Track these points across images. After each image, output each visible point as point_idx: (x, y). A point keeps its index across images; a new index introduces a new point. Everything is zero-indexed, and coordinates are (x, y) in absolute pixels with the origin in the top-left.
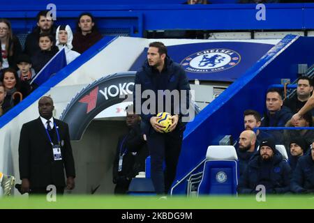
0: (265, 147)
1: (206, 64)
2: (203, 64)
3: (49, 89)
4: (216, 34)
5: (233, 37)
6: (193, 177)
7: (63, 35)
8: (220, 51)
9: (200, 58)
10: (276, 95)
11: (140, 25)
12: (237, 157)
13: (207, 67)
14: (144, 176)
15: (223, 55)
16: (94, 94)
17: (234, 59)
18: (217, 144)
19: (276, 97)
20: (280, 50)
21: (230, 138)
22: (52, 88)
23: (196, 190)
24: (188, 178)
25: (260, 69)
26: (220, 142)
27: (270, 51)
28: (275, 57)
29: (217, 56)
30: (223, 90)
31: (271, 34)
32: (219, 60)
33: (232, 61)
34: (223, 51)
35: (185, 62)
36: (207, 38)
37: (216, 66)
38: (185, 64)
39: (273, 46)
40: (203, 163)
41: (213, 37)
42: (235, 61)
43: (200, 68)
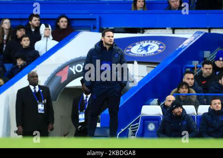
1: (142, 51)
2: (140, 50)
3: (35, 67)
4: (149, 31)
6: (132, 127)
7: (48, 30)
8: (151, 42)
9: (138, 46)
11: (98, 24)
12: (162, 114)
13: (143, 53)
15: (154, 45)
16: (66, 70)
18: (149, 105)
21: (158, 100)
22: (37, 66)
23: (134, 135)
24: (129, 127)
25: (178, 55)
26: (151, 103)
27: (185, 42)
29: (149, 45)
30: (153, 68)
31: (186, 31)
32: (151, 48)
33: (159, 49)
34: (153, 42)
35: (127, 49)
37: (148, 52)
38: (128, 51)
39: (187, 39)
40: (139, 117)
41: (147, 32)
42: (162, 49)
43: (138, 53)
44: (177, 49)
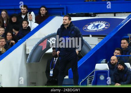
0: (119, 65)
1: (95, 28)
2: (93, 28)
3: (25, 40)
4: (99, 15)
5: (106, 16)
6: (89, 78)
7: (30, 16)
8: (100, 22)
9: (92, 25)
10: (125, 41)
11: (65, 11)
12: (108, 69)
13: (95, 29)
14: (68, 78)
15: (102, 24)
16: (45, 42)
17: (107, 25)
18: (100, 63)
19: (125, 42)
20: (127, 21)
21: (106, 60)
22: (27, 40)
23: (91, 83)
24: (87, 78)
25: (118, 30)
26: (101, 62)
27: (123, 22)
28: (125, 24)
29: (99, 24)
30: (102, 39)
31: (123, 14)
32: (100, 26)
33: (106, 26)
34: (102, 22)
35: (85, 27)
36: (95, 17)
37: (99, 29)
38: (85, 28)
39: (124, 19)
40: (94, 72)
41: (97, 16)
42: (107, 27)
43: (92, 30)
44: (118, 26)
